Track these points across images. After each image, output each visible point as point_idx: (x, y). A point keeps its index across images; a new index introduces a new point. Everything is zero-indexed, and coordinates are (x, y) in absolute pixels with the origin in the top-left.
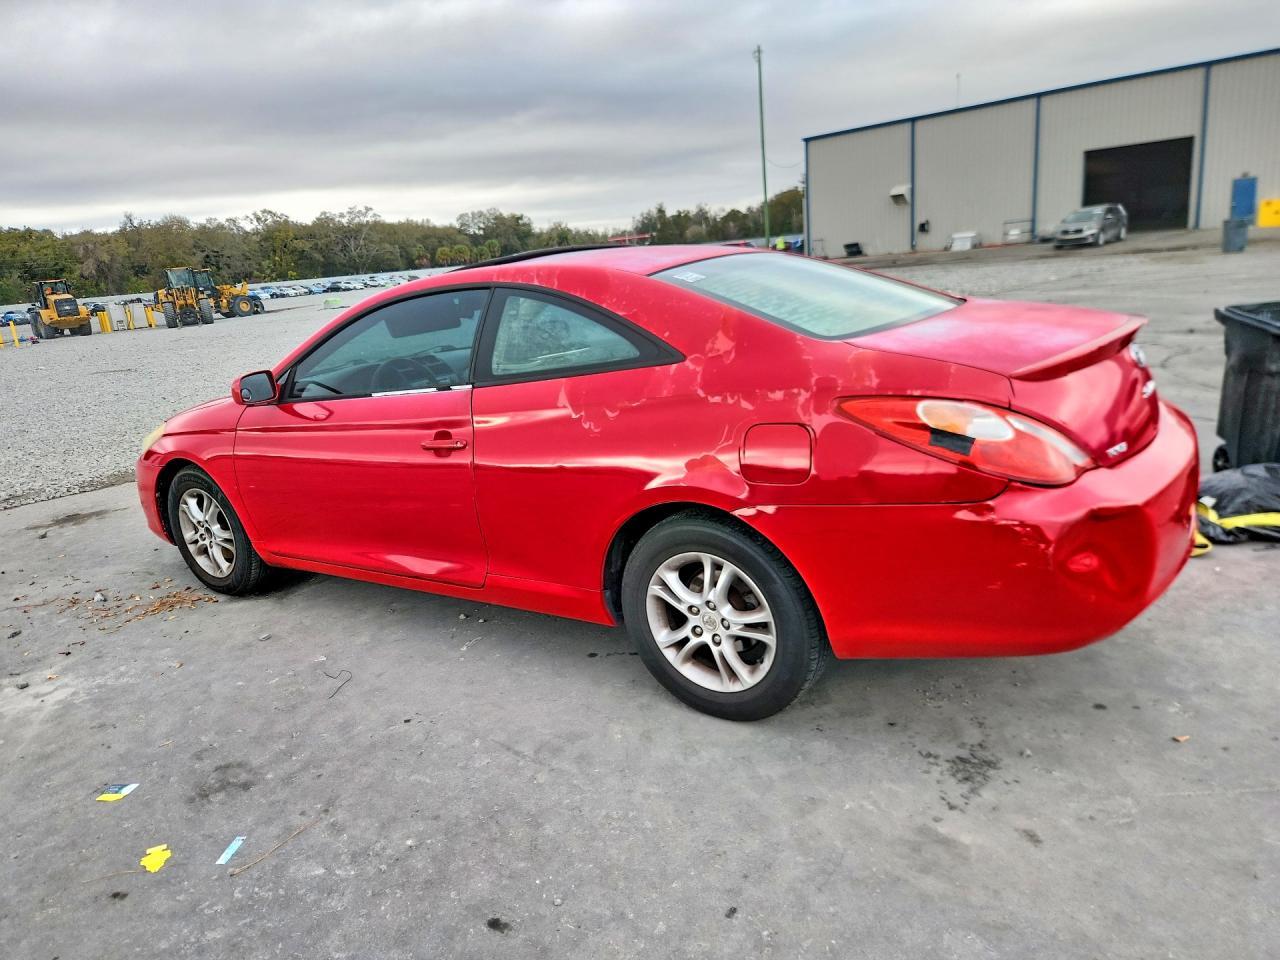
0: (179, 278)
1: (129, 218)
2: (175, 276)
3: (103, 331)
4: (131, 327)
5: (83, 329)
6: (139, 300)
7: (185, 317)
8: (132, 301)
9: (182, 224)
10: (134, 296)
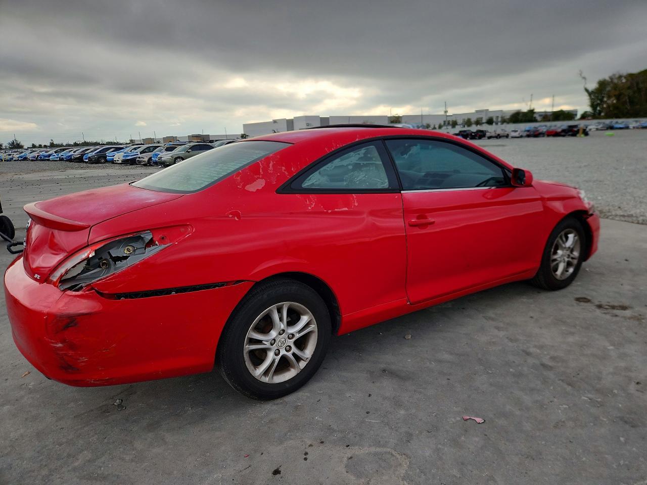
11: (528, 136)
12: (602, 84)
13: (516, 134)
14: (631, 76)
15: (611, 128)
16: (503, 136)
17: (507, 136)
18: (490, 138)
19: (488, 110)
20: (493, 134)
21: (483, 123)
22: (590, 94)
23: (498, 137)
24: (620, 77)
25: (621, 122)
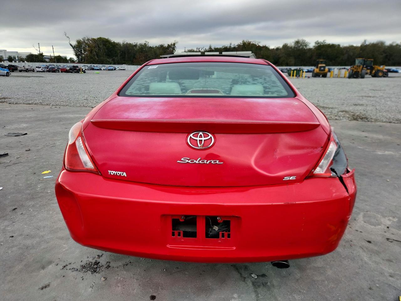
0: (359, 62)
1: (365, 41)
2: (357, 62)
3: (330, 77)
4: (339, 76)
5: (325, 76)
6: (345, 68)
7: (354, 75)
8: (342, 69)
9: (382, 43)
10: (343, 67)
11: (49, 71)
12: (79, 42)
13: (40, 70)
14: (94, 40)
15: (93, 69)
16: (31, 70)
17: (33, 71)
18: (21, 71)
19: (6, 50)
20: (23, 68)
21: (5, 60)
22: (74, 47)
23: (27, 71)
24: (88, 40)
25: (96, 66)
